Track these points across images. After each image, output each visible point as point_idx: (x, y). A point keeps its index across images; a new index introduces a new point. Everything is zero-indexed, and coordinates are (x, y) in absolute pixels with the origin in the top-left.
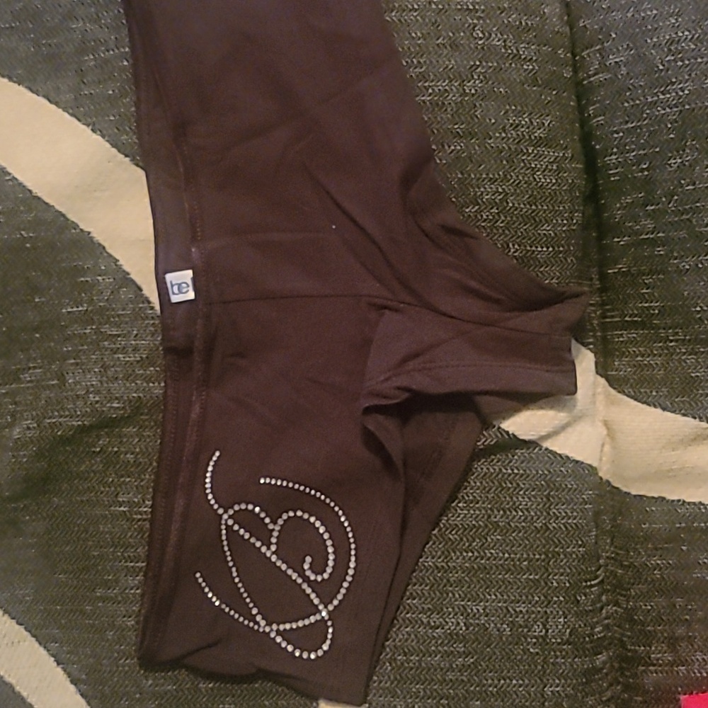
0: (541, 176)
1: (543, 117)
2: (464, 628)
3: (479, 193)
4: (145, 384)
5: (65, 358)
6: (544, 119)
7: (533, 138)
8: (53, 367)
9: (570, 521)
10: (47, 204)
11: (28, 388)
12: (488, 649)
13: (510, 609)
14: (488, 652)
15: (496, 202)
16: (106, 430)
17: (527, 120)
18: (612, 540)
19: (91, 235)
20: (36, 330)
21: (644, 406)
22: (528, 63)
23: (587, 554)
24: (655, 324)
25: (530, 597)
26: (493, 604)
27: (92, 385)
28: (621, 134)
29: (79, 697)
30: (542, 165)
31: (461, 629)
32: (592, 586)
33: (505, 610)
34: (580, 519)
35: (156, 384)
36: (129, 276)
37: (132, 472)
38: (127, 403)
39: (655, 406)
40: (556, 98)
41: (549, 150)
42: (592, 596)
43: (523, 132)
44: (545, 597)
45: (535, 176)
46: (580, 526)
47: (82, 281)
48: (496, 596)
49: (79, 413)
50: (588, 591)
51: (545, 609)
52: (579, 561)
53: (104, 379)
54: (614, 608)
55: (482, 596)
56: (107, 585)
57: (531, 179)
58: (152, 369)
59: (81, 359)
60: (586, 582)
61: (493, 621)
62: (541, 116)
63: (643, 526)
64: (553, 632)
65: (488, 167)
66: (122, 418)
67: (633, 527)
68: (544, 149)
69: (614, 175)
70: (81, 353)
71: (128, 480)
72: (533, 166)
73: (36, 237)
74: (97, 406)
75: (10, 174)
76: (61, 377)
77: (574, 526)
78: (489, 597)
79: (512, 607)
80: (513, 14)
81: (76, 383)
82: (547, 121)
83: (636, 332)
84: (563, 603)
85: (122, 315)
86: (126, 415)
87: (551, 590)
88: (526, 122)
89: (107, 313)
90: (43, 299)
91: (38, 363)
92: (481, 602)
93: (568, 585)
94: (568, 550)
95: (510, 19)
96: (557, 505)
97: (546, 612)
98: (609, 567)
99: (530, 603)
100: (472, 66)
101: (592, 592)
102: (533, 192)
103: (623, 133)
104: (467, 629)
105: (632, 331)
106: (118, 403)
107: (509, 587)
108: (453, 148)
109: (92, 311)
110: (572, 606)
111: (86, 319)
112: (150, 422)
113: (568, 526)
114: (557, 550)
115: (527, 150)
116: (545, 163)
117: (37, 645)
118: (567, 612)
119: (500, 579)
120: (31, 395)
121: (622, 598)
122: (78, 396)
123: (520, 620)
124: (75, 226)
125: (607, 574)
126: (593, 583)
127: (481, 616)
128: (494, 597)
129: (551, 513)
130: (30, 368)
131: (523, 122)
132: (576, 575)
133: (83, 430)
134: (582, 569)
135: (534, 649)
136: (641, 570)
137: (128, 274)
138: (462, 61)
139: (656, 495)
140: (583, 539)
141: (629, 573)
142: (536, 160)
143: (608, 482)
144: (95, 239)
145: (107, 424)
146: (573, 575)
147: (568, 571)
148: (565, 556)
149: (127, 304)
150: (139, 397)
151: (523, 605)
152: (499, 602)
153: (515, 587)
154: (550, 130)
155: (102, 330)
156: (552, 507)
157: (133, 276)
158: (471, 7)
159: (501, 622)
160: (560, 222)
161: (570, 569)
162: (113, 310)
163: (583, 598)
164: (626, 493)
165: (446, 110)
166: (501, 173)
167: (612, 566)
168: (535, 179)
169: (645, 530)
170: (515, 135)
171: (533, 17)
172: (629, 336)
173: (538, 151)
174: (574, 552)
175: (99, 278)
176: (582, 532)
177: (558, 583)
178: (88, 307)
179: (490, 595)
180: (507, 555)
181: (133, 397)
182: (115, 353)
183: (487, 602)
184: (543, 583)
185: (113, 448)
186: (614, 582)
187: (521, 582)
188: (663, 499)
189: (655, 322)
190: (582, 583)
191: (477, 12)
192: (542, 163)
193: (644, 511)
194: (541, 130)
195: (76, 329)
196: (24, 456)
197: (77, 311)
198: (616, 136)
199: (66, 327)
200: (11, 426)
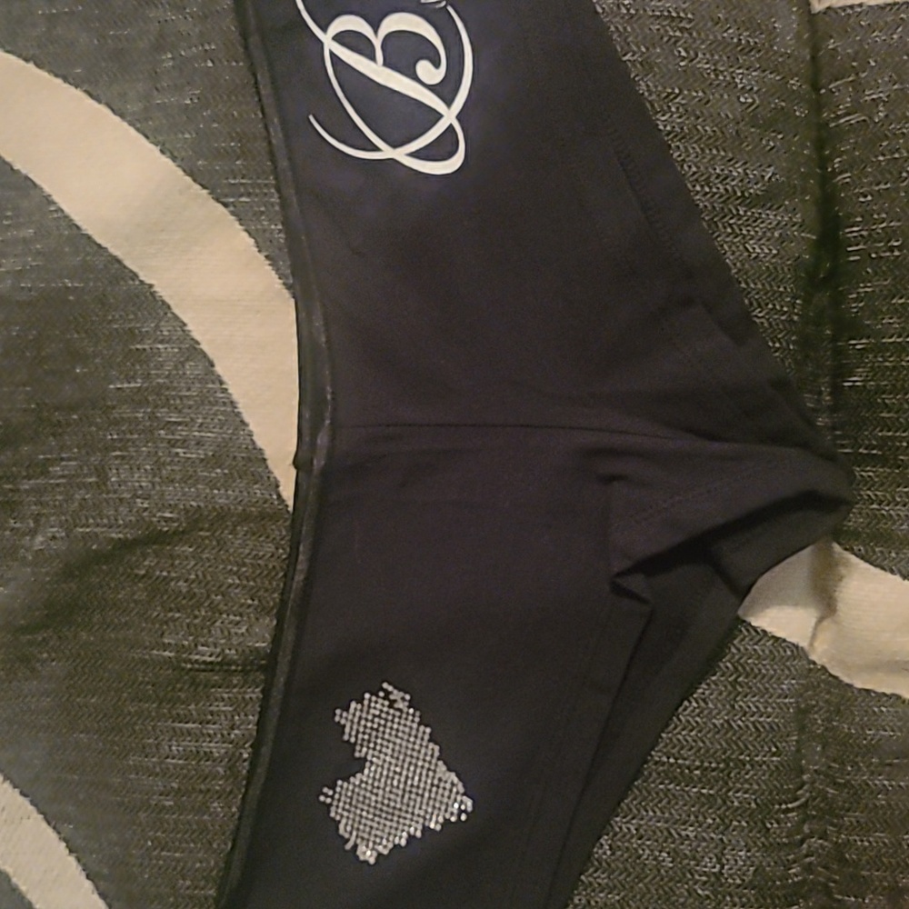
0: (755, 246)
1: (762, 168)
2: (609, 853)
4: (208, 491)
5: (108, 449)
6: (764, 171)
7: (746, 194)
8: (93, 459)
9: (762, 719)
10: (99, 246)
11: (58, 485)
12: (641, 885)
13: (673, 832)
14: (641, 889)
16: (154, 547)
17: (740, 170)
18: (823, 748)
19: (152, 290)
20: (72, 409)
21: (878, 571)
22: (746, 95)
23: (783, 766)
24: (902, 460)
25: (701, 818)
26: (651, 823)
27: (141, 487)
28: (869, 198)
29: (96, 897)
30: (756, 232)
31: (605, 853)
32: (788, 810)
33: (666, 833)
34: (777, 717)
35: (222, 491)
36: (197, 346)
37: (183, 606)
38: (183, 513)
39: (892, 572)
40: (782, 144)
41: (768, 212)
42: (789, 825)
43: (733, 186)
44: (722, 820)
45: (747, 245)
46: (775, 727)
47: (137, 349)
48: (654, 812)
49: (121, 522)
50: (782, 816)
51: (720, 836)
52: (770, 776)
53: (157, 479)
54: (820, 841)
55: (635, 811)
57: (741, 248)
58: (219, 471)
59: (128, 451)
60: (780, 804)
61: (648, 846)
62: (760, 166)
63: (868, 732)
64: (731, 869)
66: (175, 532)
67: (853, 731)
68: (761, 210)
69: (854, 253)
70: (130, 444)
71: (177, 615)
72: (745, 232)
73: (83, 289)
74: (145, 514)
75: (54, 203)
76: (101, 473)
77: (767, 726)
78: (645, 813)
79: (675, 830)
80: (729, 28)
81: (120, 483)
82: (768, 172)
83: (874, 469)
84: (746, 831)
85: (186, 396)
86: (181, 529)
87: (730, 811)
88: (739, 173)
89: (167, 393)
90: (85, 370)
91: (74, 453)
92: (633, 818)
93: (753, 805)
94: (756, 759)
95: (725, 35)
96: (746, 696)
97: (721, 840)
98: (817, 785)
99: (700, 826)
100: (669, 94)
101: (788, 818)
102: (743, 265)
103: (872, 196)
104: (613, 854)
105: (868, 468)
106: (171, 512)
107: (673, 802)
109: (147, 389)
110: (758, 835)
111: (138, 399)
112: (211, 541)
113: (758, 726)
114: (742, 757)
115: (738, 210)
116: (761, 228)
117: (44, 825)
118: (751, 843)
119: (662, 790)
120: (61, 493)
121: (831, 828)
122: (121, 500)
123: (686, 849)
124: (135, 276)
125: (814, 794)
126: (790, 806)
127: (632, 837)
128: (651, 813)
129: (736, 707)
130: (62, 459)
131: (735, 174)
132: (767, 793)
133: (125, 546)
134: (775, 786)
135: (703, 890)
136: (859, 792)
137: (198, 343)
138: (656, 87)
139: (888, 691)
140: (778, 744)
141: (844, 794)
142: (748, 225)
143: (823, 668)
144: (157, 295)
145: (156, 539)
146: (763, 794)
147: (756, 787)
148: (752, 766)
149: (193, 383)
150: (199, 506)
151: (691, 829)
152: (659, 822)
153: (681, 803)
154: (771, 186)
155: (159, 415)
156: (738, 699)
157: (204, 347)
158: (674, 14)
159: (659, 848)
160: (778, 307)
161: (759, 785)
162: (175, 388)
163: (775, 825)
164: (847, 685)
167: (821, 784)
168: (747, 249)
169: (869, 738)
170: (722, 190)
171: (758, 33)
172: (863, 474)
173: (753, 213)
174: (764, 762)
175: (160, 346)
176: (779, 735)
177: (740, 803)
178: (143, 383)
179: (647, 811)
181: (191, 506)
182: (173, 446)
183: (642, 819)
184: (719, 801)
185: (161, 571)
186: (822, 805)
187: (689, 796)
188: (898, 697)
189: (901, 457)
190: (773, 805)
191: (681, 22)
192: (757, 229)
193: (870, 712)
194: (759, 186)
195: (125, 411)
196: (47, 574)
197: (127, 388)
198: (862, 199)
199: (114, 408)
200: (33, 533)
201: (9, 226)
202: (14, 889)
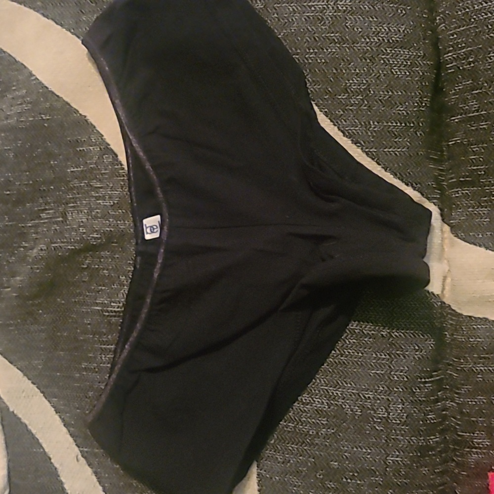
0: (397, 70)
2: (327, 407)
3: (348, 84)
4: (115, 222)
5: (67, 203)
6: (400, 27)
7: (391, 41)
8: (60, 208)
9: (408, 331)
10: (58, 96)
11: (44, 223)
12: (344, 424)
14: (344, 426)
15: (361, 91)
16: (90, 253)
17: (386, 28)
18: (451, 351)
19: (86, 118)
20: (51, 183)
21: (472, 246)
23: (423, 357)
24: (482, 182)
25: (376, 387)
26: (349, 391)
27: (82, 221)
29: (68, 436)
30: (398, 62)
31: (325, 407)
32: (426, 382)
33: (357, 396)
34: (417, 330)
35: (122, 222)
36: (109, 147)
37: (106, 283)
38: (103, 234)
39: (480, 246)
40: (410, 12)
41: (404, 50)
42: (426, 390)
43: (382, 37)
44: (388, 388)
45: (393, 70)
46: (416, 336)
47: (80, 150)
48: (351, 384)
49: (73, 240)
50: (422, 385)
51: (387, 397)
52: (415, 363)
53: (90, 217)
54: (451, 403)
55: (340, 384)
56: (89, 360)
57: (389, 72)
58: (120, 211)
59: (77, 204)
60: (421, 379)
61: (348, 403)
62: (398, 25)
63: (471, 340)
64: (393, 415)
65: (356, 64)
66: (100, 244)
67: (464, 340)
68: (400, 50)
69: (450, 68)
70: (78, 199)
71: (103, 288)
72: (391, 62)
73: (51, 119)
74: (84, 236)
75: (34, 75)
76: (64, 215)
78: (346, 385)
79: (362, 394)
81: (73, 220)
82: (402, 28)
83: (468, 189)
84: (402, 394)
85: (104, 173)
86: (102, 242)
87: (392, 382)
88: (385, 30)
89: (95, 172)
90: (56, 162)
91: (51, 206)
92: (340, 388)
93: (406, 379)
94: (407, 353)
96: (399, 319)
97: (388, 399)
99: (376, 392)
101: (426, 387)
102: (390, 82)
103: (456, 35)
104: (329, 408)
105: (466, 188)
106: (97, 235)
107: (361, 379)
108: (329, 50)
109: (86, 171)
110: (408, 396)
111: (81, 176)
112: (119, 248)
113: (406, 335)
114: (398, 352)
115: (386, 50)
116: (401, 60)
117: (44, 399)
118: (404, 400)
119: (355, 372)
120: (45, 227)
121: (457, 396)
122: (73, 229)
123: (368, 404)
124: (76, 112)
125: (446, 376)
127: (339, 398)
128: (349, 385)
130: (46, 210)
131: (383, 30)
132: (413, 372)
133: (76, 252)
134: (418, 368)
135: (379, 427)
136: (469, 374)
137: (109, 145)
139: (481, 316)
140: (420, 345)
141: (461, 376)
142: (393, 58)
143: (449, 306)
144: (88, 121)
145: (90, 249)
146: (410, 373)
147: (407, 369)
148: (404, 357)
149: (107, 166)
150: (111, 230)
151: (371, 393)
152: (353, 390)
153: (365, 379)
154: (404, 36)
155: (91, 184)
156: (395, 320)
157: (112, 147)
159: (354, 404)
160: (412, 104)
161: (408, 367)
162: (99, 169)
163: (418, 390)
164: (460, 314)
165: (325, 23)
166: (365, 69)
167: (450, 371)
168: (392, 72)
169: (472, 343)
170: (376, 40)
172: (463, 192)
173: (395, 51)
174: (412, 355)
175: (91, 148)
177: (398, 378)
178: (83, 168)
179: (347, 384)
180: (360, 354)
181: (107, 230)
182: (98, 200)
183: (344, 388)
184: (386, 377)
185: (95, 266)
186: (452, 383)
188: (486, 319)
189: (482, 180)
190: (417, 379)
192: (399, 60)
193: (472, 328)
194: (397, 36)
195: (76, 183)
196: (38, 268)
197: (77, 171)
198: (452, 37)
199: (69, 181)
200: (32, 249)
201: (15, 90)
202: (30, 432)
